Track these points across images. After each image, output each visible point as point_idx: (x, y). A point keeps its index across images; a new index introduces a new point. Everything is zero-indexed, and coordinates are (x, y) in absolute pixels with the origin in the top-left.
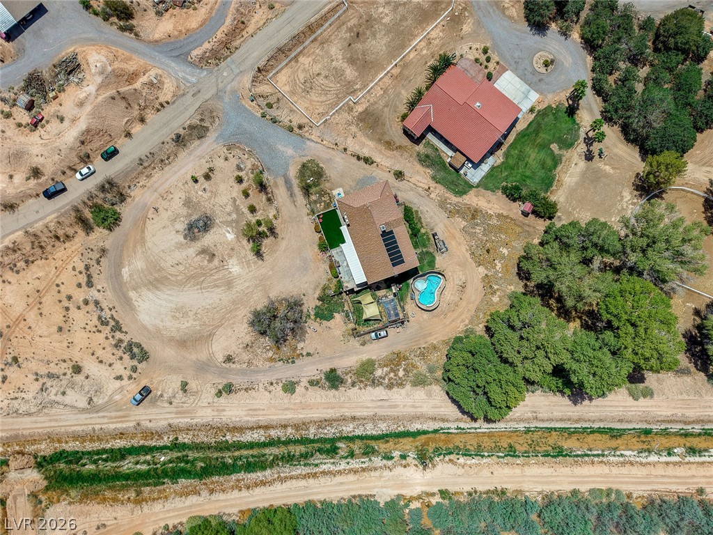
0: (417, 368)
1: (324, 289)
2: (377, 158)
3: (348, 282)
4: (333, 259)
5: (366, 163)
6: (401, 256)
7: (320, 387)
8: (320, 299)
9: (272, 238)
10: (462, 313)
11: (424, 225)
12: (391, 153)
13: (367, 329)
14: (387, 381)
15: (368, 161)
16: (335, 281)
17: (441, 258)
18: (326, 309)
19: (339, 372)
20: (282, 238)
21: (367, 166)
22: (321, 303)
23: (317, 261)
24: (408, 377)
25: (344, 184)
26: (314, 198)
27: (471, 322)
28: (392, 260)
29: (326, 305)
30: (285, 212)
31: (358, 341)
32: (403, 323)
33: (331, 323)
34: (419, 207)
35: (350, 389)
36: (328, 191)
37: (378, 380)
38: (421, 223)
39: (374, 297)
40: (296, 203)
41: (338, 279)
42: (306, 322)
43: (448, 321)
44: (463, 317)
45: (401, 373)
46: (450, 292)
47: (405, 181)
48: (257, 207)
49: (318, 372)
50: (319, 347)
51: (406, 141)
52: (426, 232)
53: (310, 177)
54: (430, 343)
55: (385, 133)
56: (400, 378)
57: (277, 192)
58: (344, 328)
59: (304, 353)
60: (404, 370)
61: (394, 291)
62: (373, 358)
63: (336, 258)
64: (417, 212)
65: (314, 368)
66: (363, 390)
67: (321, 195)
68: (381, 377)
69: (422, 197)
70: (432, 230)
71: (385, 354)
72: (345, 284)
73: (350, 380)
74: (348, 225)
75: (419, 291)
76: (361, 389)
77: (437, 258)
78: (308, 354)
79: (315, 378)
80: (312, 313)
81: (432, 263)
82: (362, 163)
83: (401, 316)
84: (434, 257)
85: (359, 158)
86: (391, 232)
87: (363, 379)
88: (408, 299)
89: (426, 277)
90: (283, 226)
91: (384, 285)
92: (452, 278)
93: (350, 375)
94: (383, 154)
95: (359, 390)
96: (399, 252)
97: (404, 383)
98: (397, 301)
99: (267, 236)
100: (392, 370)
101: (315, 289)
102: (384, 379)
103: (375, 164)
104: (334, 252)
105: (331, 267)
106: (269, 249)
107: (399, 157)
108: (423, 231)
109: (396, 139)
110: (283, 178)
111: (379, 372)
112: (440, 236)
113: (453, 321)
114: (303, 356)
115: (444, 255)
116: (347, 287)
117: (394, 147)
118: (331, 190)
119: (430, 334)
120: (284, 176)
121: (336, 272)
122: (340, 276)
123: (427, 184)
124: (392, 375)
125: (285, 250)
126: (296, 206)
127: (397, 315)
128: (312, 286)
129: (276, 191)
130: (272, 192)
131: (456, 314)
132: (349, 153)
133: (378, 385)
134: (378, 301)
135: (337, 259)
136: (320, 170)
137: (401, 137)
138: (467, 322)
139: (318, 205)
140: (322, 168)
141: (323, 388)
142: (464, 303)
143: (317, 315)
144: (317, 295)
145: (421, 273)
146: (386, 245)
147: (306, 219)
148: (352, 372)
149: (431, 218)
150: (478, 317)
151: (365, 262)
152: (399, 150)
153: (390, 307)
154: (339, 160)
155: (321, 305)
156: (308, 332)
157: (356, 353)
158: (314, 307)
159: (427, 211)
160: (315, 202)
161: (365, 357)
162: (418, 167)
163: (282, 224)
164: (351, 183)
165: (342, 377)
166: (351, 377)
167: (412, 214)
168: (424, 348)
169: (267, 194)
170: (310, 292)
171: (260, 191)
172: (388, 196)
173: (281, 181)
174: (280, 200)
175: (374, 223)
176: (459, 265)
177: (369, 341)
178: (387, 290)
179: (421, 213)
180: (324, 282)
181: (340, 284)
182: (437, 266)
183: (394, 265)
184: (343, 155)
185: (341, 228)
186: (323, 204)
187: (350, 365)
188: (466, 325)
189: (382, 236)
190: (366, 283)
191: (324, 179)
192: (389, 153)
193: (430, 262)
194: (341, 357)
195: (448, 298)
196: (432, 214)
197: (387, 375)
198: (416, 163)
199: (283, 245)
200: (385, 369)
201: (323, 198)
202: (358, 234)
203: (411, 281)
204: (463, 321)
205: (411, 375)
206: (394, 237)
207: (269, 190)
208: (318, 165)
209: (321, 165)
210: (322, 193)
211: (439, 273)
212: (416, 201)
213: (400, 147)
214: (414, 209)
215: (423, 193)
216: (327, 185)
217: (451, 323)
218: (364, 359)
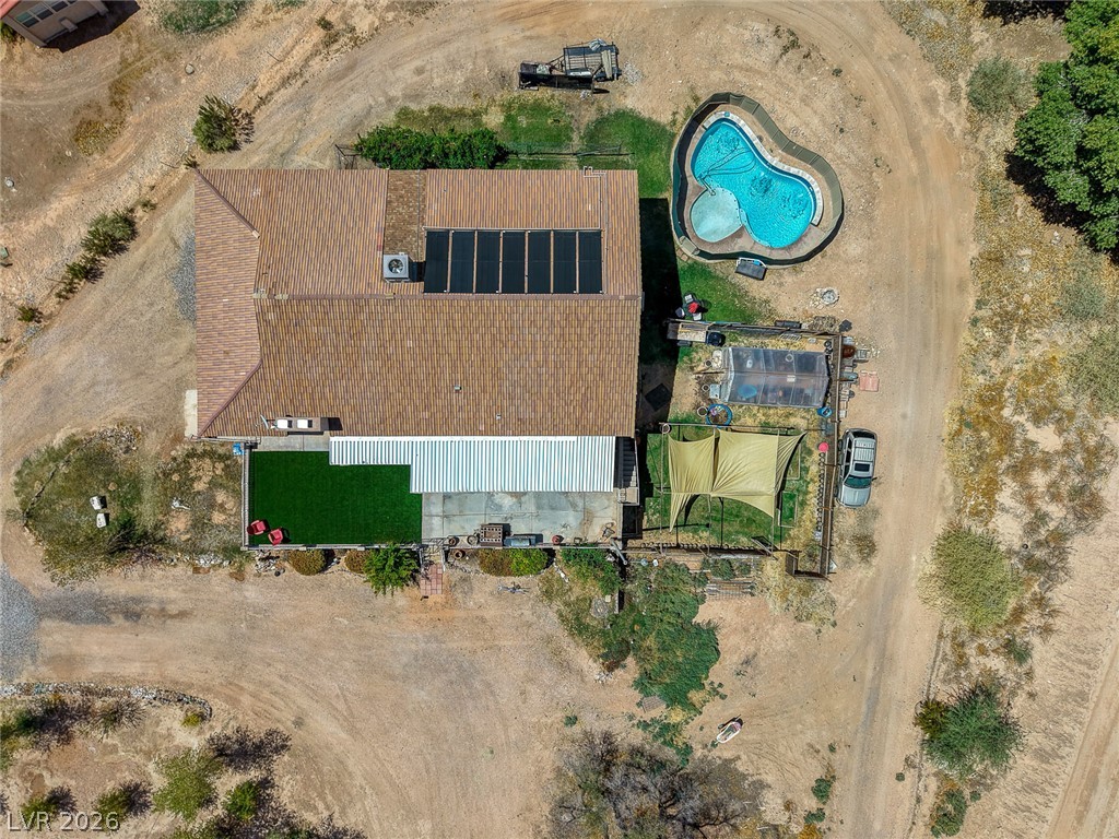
0: (1049, 364)
1: (578, 626)
2: (120, 196)
3: (588, 517)
4: (463, 543)
5: (121, 249)
6: (565, 239)
7: (975, 796)
8: (612, 663)
9: (281, 763)
10: (897, 93)
11: (469, 105)
12: (126, 134)
13: (811, 512)
14: (1056, 511)
15: (113, 238)
16: (560, 571)
17: (638, 87)
18: (664, 648)
19: (946, 694)
20: (299, 723)
21: (136, 252)
22: (630, 661)
23: (447, 614)
24: (1071, 416)
25: (173, 373)
26: (179, 525)
27: (947, 71)
28: (565, 287)
29: (651, 642)
30: (187, 671)
31: (847, 563)
32: (848, 352)
33: (732, 647)
34: (390, 101)
35: (1029, 674)
36: (179, 451)
37: (1039, 544)
38: (460, 114)
39: (693, 428)
40: (173, 609)
41: (559, 557)
42: (688, 750)
43: (907, 164)
44: (914, 93)
45: (1047, 438)
46: (796, 103)
47: (259, 118)
48: (128, 777)
49: (910, 775)
50: (810, 736)
51: (103, 55)
52: (507, 108)
53: (86, 509)
54: (968, 273)
55: (37, 129)
56: (1067, 451)
57: (97, 669)
58: (774, 605)
59: (811, 803)
60: (1037, 419)
61: (700, 337)
62: (939, 526)
63: (466, 528)
64: (404, 114)
65: (885, 783)
66: (1058, 623)
67: (184, 490)
68: (1031, 528)
69: (351, 68)
70: (503, 79)
71: (942, 475)
72: (594, 534)
73: (997, 663)
74: (334, 425)
75: (738, 234)
76: (1047, 630)
77: (630, 103)
78: (822, 789)
79: (929, 800)
80: (658, 711)
81: (644, 135)
82: (116, 268)
83: (814, 346)
84: (622, 115)
85: (88, 273)
86: (436, 240)
87: (1012, 603)
88: (758, 290)
89: (691, 180)
90: (246, 700)
91: (660, 369)
92: (737, 75)
93: (971, 650)
94: (121, 169)
95: (1053, 640)
96: (539, 239)
97: (1092, 441)
98: (744, 342)
99: (265, 783)
100: (1020, 471)
101: (565, 667)
102: (1042, 518)
103: (139, 212)
104: (435, 528)
105: (497, 566)
106: (322, 796)
107: (156, 107)
108: (494, 120)
109: (79, 95)
110: (47, 624)
111: (1008, 529)
112: (544, 56)
113: (914, 141)
114: (820, 815)
115: (629, 70)
116: (607, 531)
117: (109, 111)
118: (178, 438)
119: (934, 257)
120: (41, 616)
121: (527, 553)
122: (548, 540)
123: (306, 30)
124: (1039, 479)
125: (353, 731)
126: (182, 615)
127: (806, 363)
128: (548, 675)
129: (90, 673)
130: (87, 691)
131: (891, 118)
132: (49, 306)
133: (1062, 554)
134: (713, 421)
135: (472, 527)
136: (74, 454)
137: (77, 70)
138: (940, 86)
139: (218, 518)
140: (72, 443)
141: (981, 785)
142: (860, 68)
143: (676, 697)
144: (592, 668)
145: (669, 195)
146: (487, 286)
147: (252, 592)
148: (964, 637)
149: (453, 64)
150: (933, 35)
151: (527, 414)
152: (128, 99)
153: (759, 379)
154: (65, 359)
155: (640, 660)
156: (727, 755)
157: (894, 590)
158: (637, 695)
159: (419, 71)
160: (200, 524)
161: (923, 562)
162: (227, 44)
163: (234, 702)
164: (183, 345)
165: (967, 686)
166: (982, 651)
167: (404, 135)
168: (980, 304)
169: (84, 713)
170: (568, 690)
171: (66, 738)
172: (268, 193)
173: (57, 636)
174: (132, 670)
175: (358, 302)
176: (696, 25)
177: (863, 520)
178: (683, 363)
179: (417, 97)
180: (549, 618)
181: (584, 556)
182: (664, 118)
183: (592, 284)
184: (54, 332)
185: (334, 460)
186: (221, 497)
187: (929, 636)
188: (954, 94)
189: (435, 286)
190: (623, 445)
191: (119, 450)
192: (124, 145)
193: (637, 139)
194: (885, 661)
195: (816, 121)
196: (439, 56)
197: (1029, 501)
198: (208, 49)
199: (325, 728)
200: (1005, 497)
201: (199, 486)
202: (388, 395)
203: (685, 251)
204: (930, 101)
205: (1067, 401)
206: (463, 238)
207: (73, 698)
208: (54, 456)
209: (58, 440)
210: (177, 481)
211: (698, 119)
212: (357, 103)
213: (119, 92)
214: (389, 119)
215: (336, 59)
216: (152, 444)
217: (919, 153)
218: (931, 568)
